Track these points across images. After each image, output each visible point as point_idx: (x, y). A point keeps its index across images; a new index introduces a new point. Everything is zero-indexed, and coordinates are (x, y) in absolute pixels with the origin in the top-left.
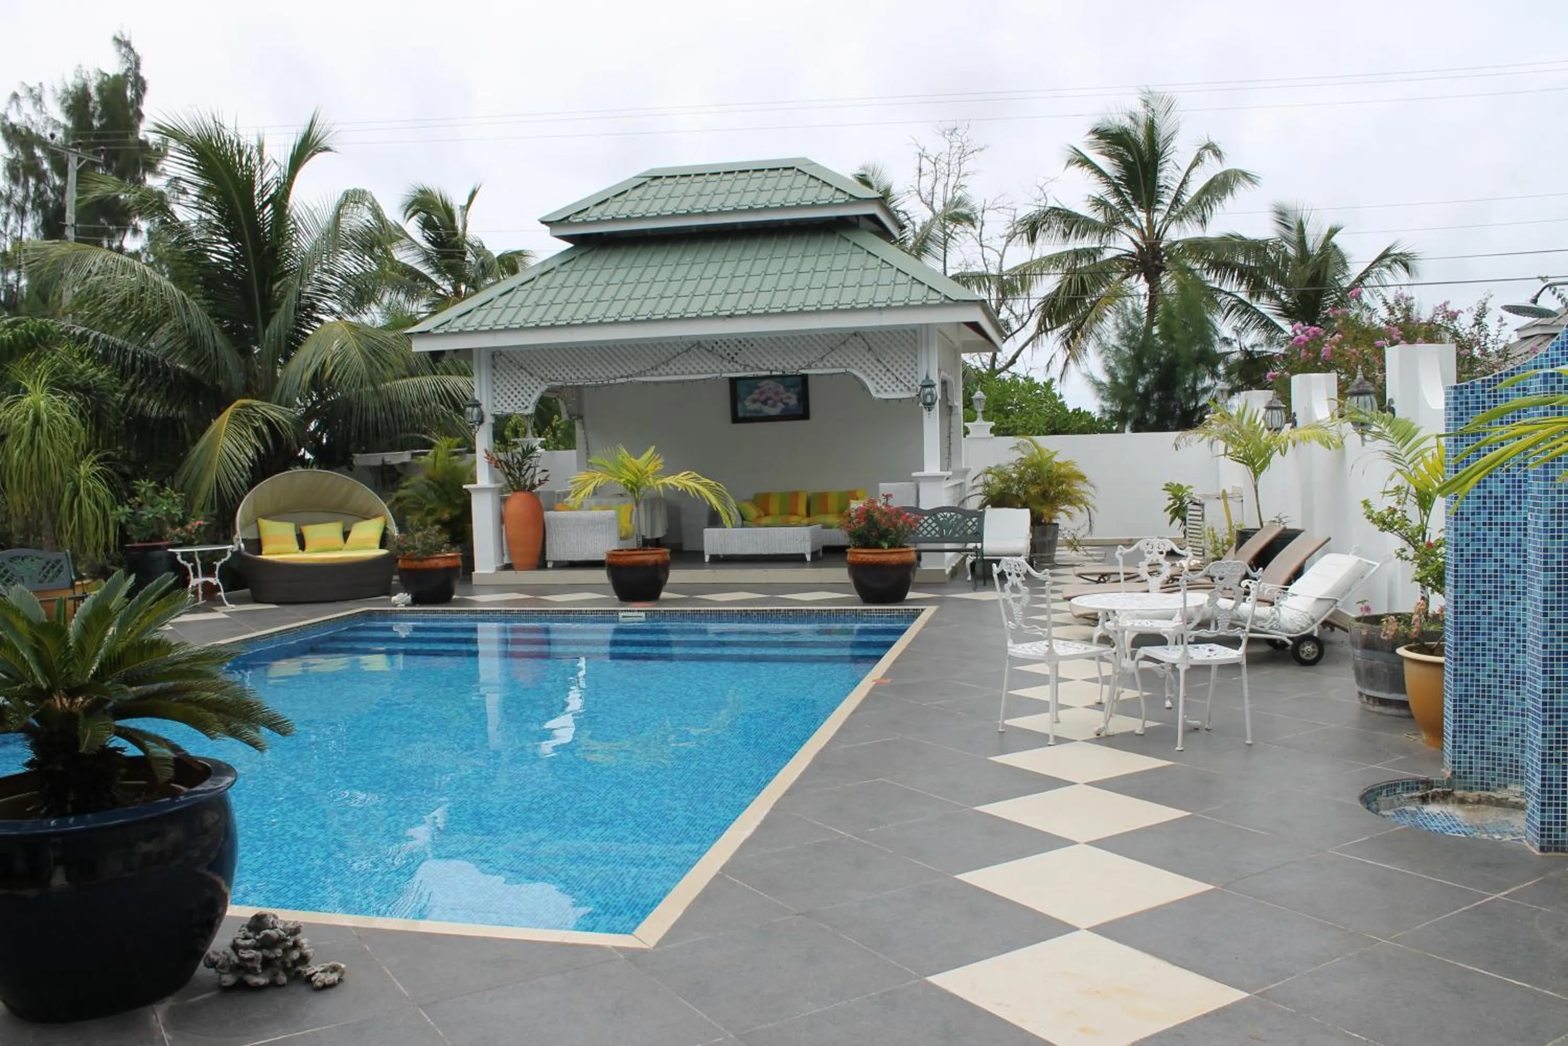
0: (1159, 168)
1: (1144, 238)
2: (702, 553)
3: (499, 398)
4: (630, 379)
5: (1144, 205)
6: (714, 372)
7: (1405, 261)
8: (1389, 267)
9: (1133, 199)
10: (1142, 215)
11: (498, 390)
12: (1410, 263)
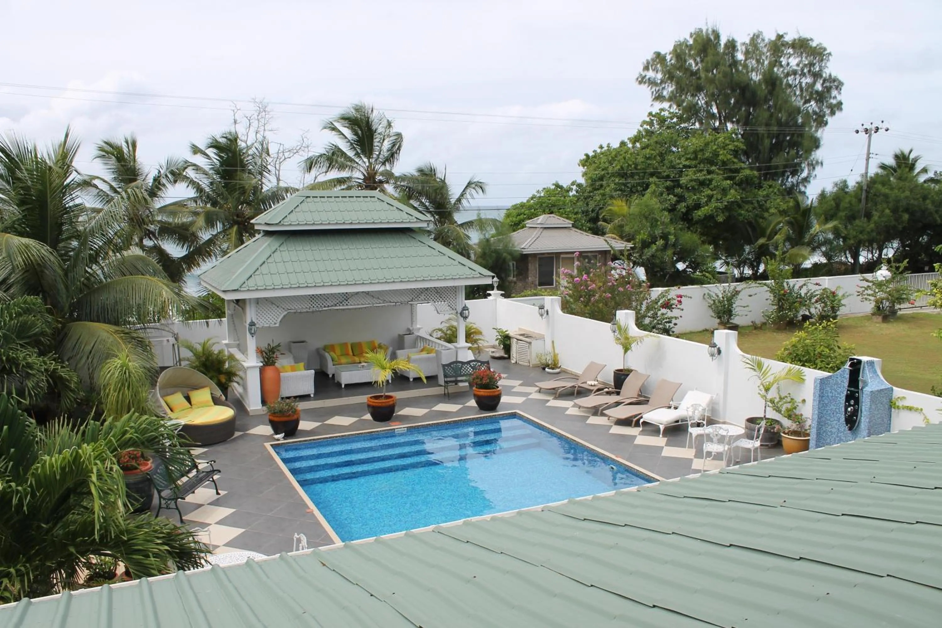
0: (374, 137)
1: (368, 173)
2: (341, 385)
3: (259, 319)
4: (330, 308)
5: (367, 155)
6: (369, 304)
7: (480, 186)
8: (474, 188)
9: (362, 152)
10: (366, 160)
11: (259, 315)
12: (483, 186)
